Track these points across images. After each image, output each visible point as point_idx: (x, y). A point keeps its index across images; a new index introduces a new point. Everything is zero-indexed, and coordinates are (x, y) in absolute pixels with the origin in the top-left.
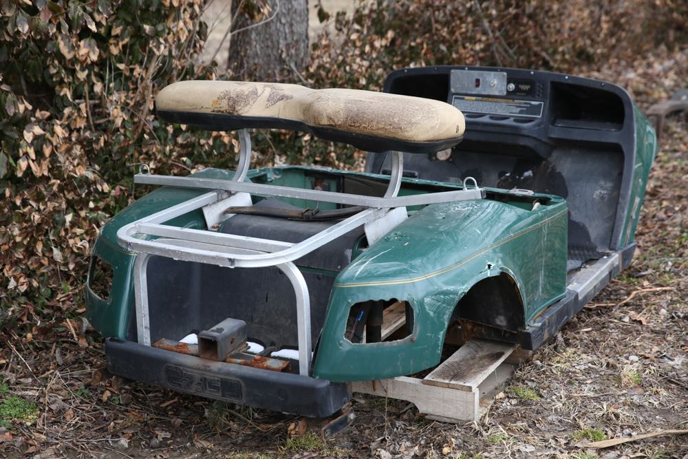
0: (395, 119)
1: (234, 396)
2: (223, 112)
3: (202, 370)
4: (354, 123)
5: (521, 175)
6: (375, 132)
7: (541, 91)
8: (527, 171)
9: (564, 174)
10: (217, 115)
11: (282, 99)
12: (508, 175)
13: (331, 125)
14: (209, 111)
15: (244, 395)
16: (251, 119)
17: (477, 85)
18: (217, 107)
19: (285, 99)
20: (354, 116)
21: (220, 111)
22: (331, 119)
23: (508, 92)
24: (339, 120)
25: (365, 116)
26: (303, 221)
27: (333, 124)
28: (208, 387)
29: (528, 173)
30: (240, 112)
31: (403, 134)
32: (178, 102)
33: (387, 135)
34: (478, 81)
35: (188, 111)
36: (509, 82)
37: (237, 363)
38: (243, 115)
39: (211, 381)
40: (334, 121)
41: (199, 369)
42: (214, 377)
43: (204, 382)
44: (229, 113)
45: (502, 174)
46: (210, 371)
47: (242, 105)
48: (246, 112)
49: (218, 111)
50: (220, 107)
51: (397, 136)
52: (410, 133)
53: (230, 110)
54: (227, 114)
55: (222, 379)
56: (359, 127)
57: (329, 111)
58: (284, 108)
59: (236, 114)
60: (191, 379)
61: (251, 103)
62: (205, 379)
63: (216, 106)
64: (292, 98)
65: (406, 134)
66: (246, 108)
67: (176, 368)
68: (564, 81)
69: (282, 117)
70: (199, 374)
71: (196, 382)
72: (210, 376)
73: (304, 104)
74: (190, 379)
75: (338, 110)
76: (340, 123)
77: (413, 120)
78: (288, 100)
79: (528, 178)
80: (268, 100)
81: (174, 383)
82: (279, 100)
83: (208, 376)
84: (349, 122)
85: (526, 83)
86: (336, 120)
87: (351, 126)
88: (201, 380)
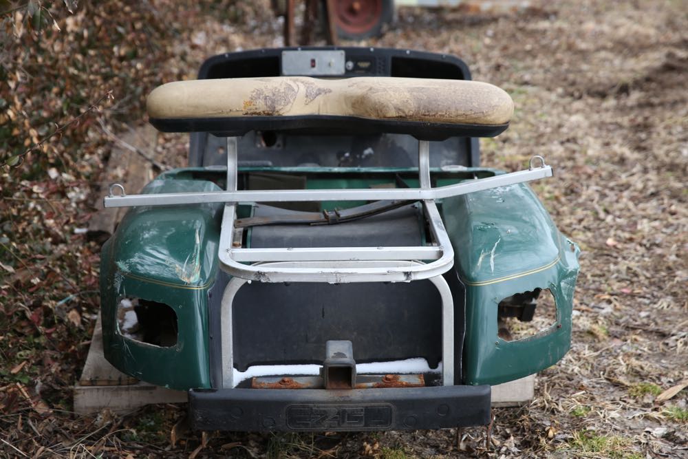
0: (474, 104)
1: (381, 423)
2: (259, 114)
3: (339, 402)
4: (428, 112)
5: (361, 153)
6: (454, 119)
7: (382, 68)
8: (366, 148)
9: (406, 148)
10: (253, 118)
11: (320, 94)
12: (347, 154)
13: (401, 117)
14: (240, 114)
15: (393, 420)
16: (294, 119)
17: (313, 66)
18: (251, 109)
19: (323, 93)
20: (427, 104)
21: (255, 113)
22: (399, 109)
23: (347, 70)
24: (409, 112)
25: (439, 103)
26: (329, 224)
27: (403, 115)
28: (346, 420)
29: (368, 151)
30: (281, 112)
31: (485, 119)
32: (196, 107)
33: (467, 121)
34: (313, 61)
35: (210, 116)
36: (347, 60)
37: (372, 387)
38: (284, 115)
39: (353, 411)
40: (404, 112)
41: (335, 402)
42: (357, 407)
43: (343, 415)
44: (268, 114)
45: (340, 155)
46: (351, 402)
47: (283, 103)
48: (288, 112)
49: (253, 114)
50: (256, 109)
51: (478, 122)
52: (493, 117)
53: (267, 110)
54: (264, 116)
55: (367, 407)
56: (434, 115)
57: (395, 102)
58: (325, 104)
59: (276, 114)
60: (324, 415)
61: (291, 100)
62: (344, 411)
63: (250, 107)
64: (330, 91)
65: (489, 118)
66: (288, 107)
67: (304, 407)
68: (404, 56)
69: (324, 112)
70: (335, 407)
71: (330, 417)
72: (349, 407)
73: (352, 97)
74: (322, 415)
75: (405, 100)
76: (411, 113)
77: (492, 102)
78: (328, 94)
79: (369, 156)
80: (307, 96)
81: (299, 424)
82: (317, 95)
83: (348, 407)
84: (423, 111)
85: (365, 60)
86: (407, 111)
87: (425, 115)
88: (338, 413)
